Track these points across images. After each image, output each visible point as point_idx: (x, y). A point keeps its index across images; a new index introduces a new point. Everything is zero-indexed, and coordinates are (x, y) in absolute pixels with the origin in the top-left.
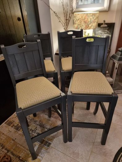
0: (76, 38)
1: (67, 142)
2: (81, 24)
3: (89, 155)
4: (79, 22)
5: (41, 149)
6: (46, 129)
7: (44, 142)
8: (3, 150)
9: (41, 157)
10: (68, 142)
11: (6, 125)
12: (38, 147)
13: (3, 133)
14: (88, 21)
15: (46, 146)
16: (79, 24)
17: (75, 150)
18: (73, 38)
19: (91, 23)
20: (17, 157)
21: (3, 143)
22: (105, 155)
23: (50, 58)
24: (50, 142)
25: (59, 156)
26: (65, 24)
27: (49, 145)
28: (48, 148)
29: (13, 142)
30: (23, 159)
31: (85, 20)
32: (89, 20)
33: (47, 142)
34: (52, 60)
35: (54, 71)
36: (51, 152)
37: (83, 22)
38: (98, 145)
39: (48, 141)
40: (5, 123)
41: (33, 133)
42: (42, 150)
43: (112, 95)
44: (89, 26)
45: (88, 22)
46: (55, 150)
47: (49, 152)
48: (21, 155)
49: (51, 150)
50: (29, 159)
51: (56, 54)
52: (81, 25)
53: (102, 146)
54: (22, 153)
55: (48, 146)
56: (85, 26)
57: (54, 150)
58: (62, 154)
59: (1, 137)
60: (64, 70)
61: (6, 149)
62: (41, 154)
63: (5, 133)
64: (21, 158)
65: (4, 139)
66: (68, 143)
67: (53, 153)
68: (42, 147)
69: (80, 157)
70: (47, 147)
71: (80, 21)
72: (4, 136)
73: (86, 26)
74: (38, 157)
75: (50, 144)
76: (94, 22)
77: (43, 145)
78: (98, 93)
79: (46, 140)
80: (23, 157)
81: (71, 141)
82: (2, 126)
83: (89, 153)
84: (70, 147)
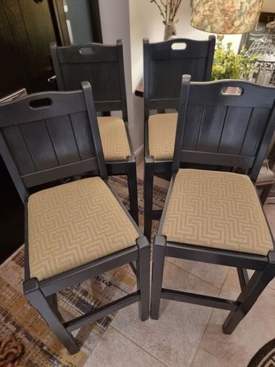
0: (192, 83)
1: (147, 319)
2: (212, 16)
3: (193, 356)
4: (207, 8)
5: (90, 330)
6: (103, 282)
8: (8, 324)
9: (89, 349)
10: (150, 319)
11: (13, 263)
13: (8, 285)
14: (232, 10)
15: (100, 325)
16: (205, 17)
17: (164, 340)
18: (183, 80)
19: (240, 16)
20: (36, 344)
21: (8, 308)
22: (228, 359)
23: (121, 112)
24: (109, 315)
25: (126, 350)
26: (169, 6)
27: (108, 321)
28: (105, 329)
29: (29, 307)
30: (49, 349)
31: (226, 5)
32: (237, 6)
34: (125, 119)
35: (128, 157)
36: (111, 339)
37: (217, 12)
38: (216, 334)
40: (13, 259)
41: (74, 291)
42: (92, 334)
43: (267, 256)
44: (233, 25)
45: (234, 12)
46: (120, 335)
47: (105, 339)
48: (44, 341)
49: (112, 335)
50: (62, 351)
51: (138, 93)
52: (212, 20)
53: (224, 335)
54: (48, 337)
55: (106, 324)
56: (222, 23)
57: (117, 334)
58: (135, 346)
59: (4, 293)
60: (152, 157)
61: (13, 324)
62: (90, 343)
63: (12, 284)
64: (45, 348)
65: (10, 297)
66: (150, 321)
67: (116, 342)
68: (91, 325)
69: (172, 358)
70: (102, 327)
71: (210, 7)
72: (10, 292)
73: (226, 23)
74: (82, 349)
76: (250, 13)
78: (232, 249)
80: (49, 344)
81: (156, 317)
82: (5, 267)
83: (194, 350)
84: (154, 333)
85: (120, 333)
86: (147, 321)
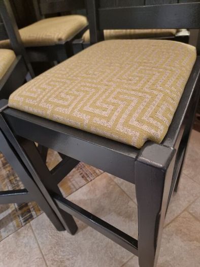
1: (64, 230)
5: (12, 220)
7: (25, 209)
10: (66, 231)
12: (10, 214)
15: (22, 219)
17: (68, 259)
24: (33, 213)
25: (29, 252)
27: (28, 219)
28: (23, 224)
33: (29, 211)
36: (23, 235)
39: (32, 209)
41: (20, 183)
42: (11, 224)
43: (139, 149)
46: (32, 235)
47: (19, 234)
49: (26, 232)
55: (26, 221)
57: (30, 233)
58: (39, 252)
62: (5, 231)
66: (66, 233)
67: (25, 240)
68: (15, 217)
70: (22, 221)
75: (31, 217)
77: (19, 212)
79: (31, 206)
84: (63, 247)
85: (34, 234)
86: (63, 232)
